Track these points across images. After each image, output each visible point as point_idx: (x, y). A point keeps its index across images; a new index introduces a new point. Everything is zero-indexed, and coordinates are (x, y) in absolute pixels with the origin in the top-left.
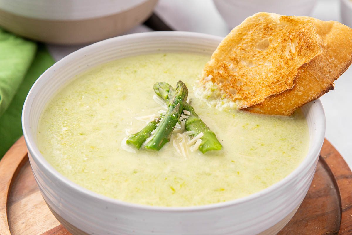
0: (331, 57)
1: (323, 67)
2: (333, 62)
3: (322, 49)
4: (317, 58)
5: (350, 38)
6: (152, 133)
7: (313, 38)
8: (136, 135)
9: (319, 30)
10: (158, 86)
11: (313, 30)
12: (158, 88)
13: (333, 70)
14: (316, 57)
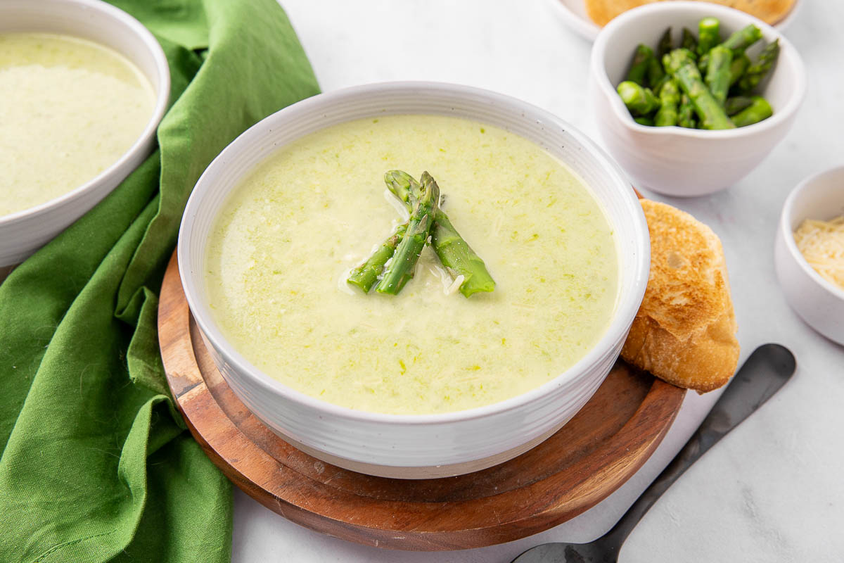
0: (679, 355)
1: (662, 349)
2: (673, 360)
3: (686, 340)
4: (671, 337)
5: (716, 374)
6: (386, 265)
7: (699, 322)
8: (361, 270)
9: (714, 327)
10: (391, 178)
11: (711, 320)
12: (392, 182)
13: (663, 364)
14: (672, 335)
